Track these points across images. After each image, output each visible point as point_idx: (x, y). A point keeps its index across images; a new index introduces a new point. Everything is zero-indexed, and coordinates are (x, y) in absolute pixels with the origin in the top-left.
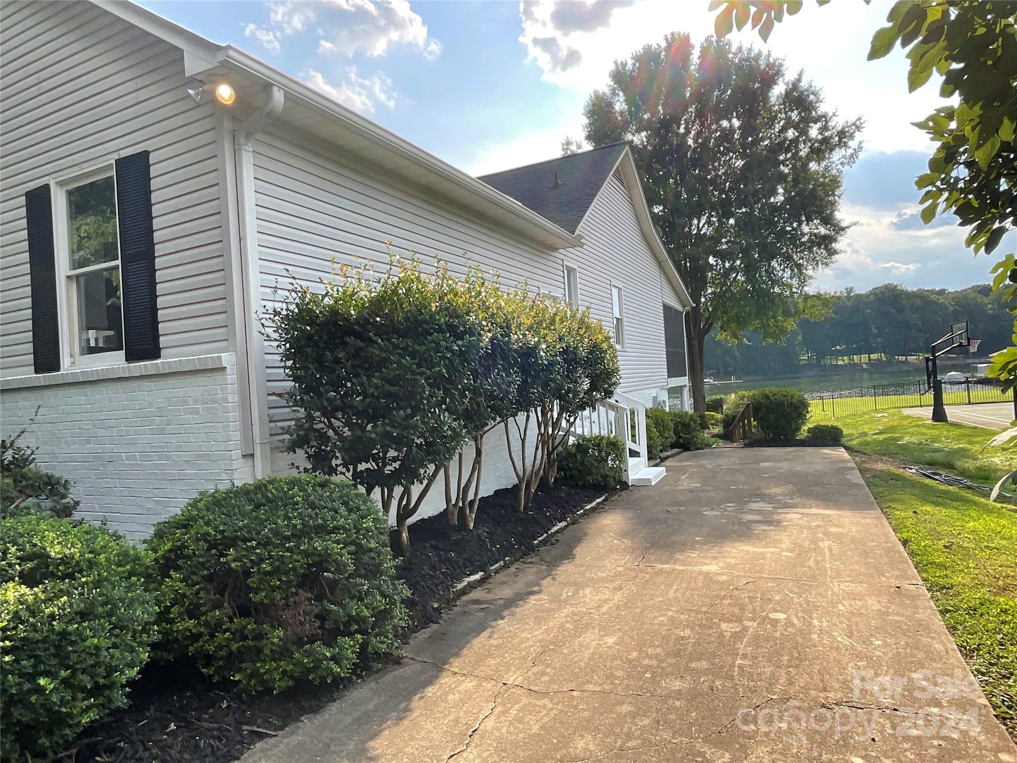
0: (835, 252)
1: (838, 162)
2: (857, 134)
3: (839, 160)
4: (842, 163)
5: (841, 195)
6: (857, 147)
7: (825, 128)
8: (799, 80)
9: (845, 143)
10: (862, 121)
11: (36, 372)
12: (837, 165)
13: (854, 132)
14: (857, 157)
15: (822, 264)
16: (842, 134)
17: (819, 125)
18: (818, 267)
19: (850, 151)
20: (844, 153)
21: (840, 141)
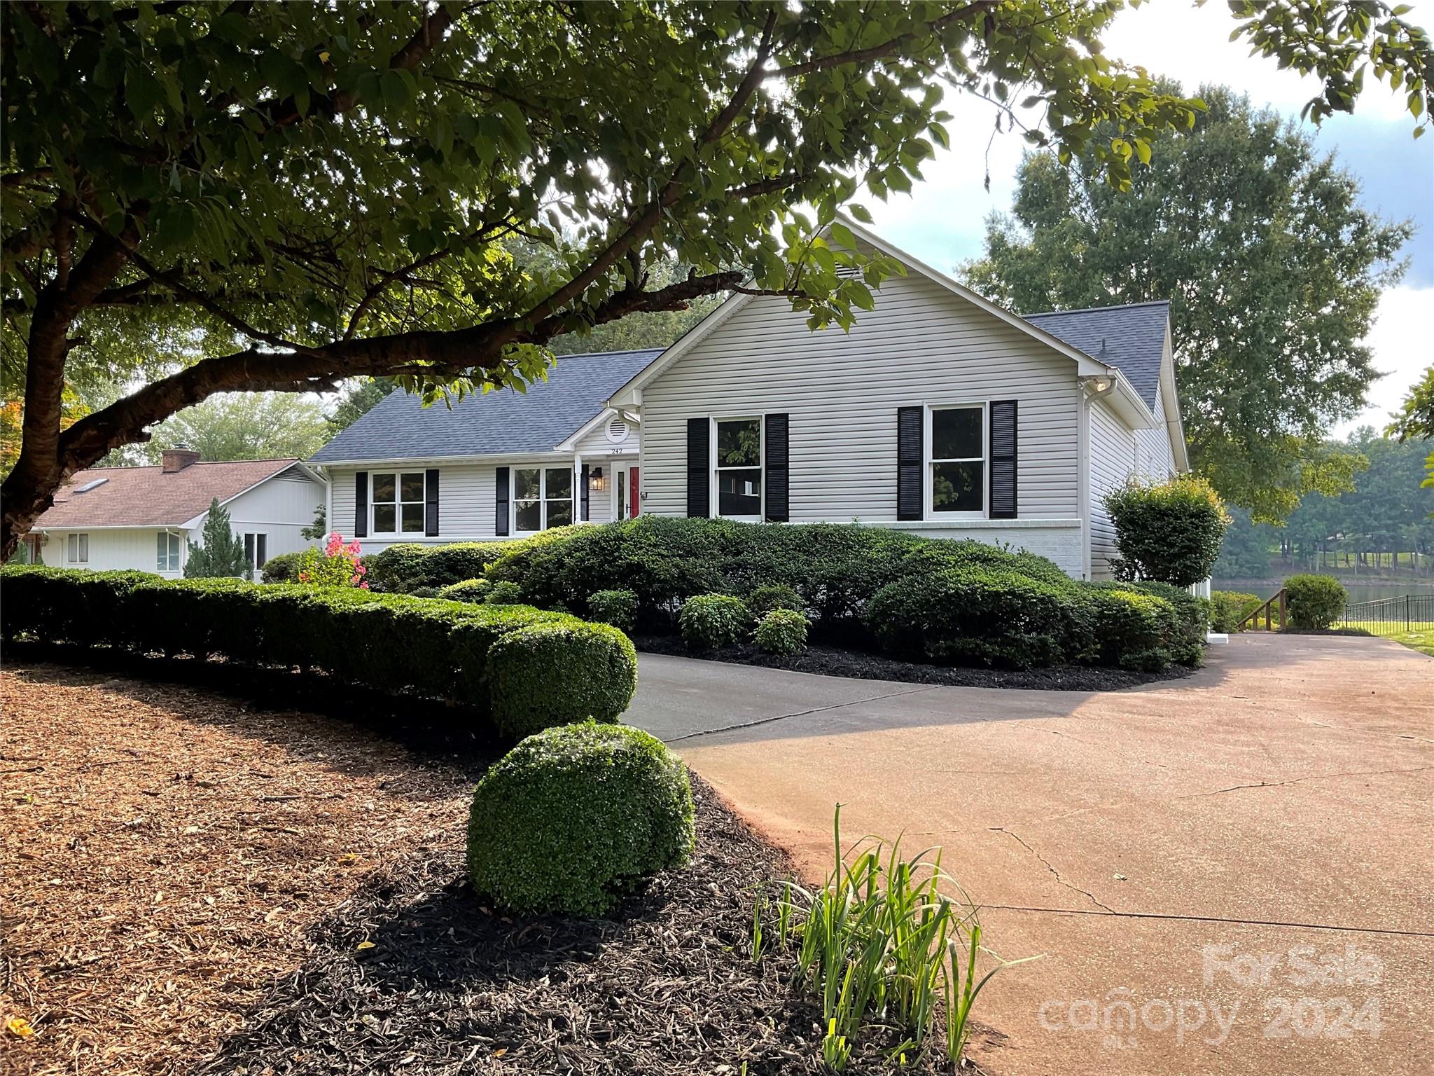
0: (1363, 402)
1: (1376, 279)
2: (1404, 242)
3: (1378, 275)
4: (1381, 281)
5: (1376, 319)
6: (1403, 262)
7: (1361, 231)
8: (1329, 164)
9: (1388, 252)
10: (1413, 226)
11: (899, 520)
12: (1374, 283)
13: (1401, 239)
14: (1402, 274)
15: (1343, 416)
16: (1384, 239)
17: (1353, 227)
18: (1336, 418)
19: (1393, 266)
20: (1386, 268)
21: (1380, 250)
